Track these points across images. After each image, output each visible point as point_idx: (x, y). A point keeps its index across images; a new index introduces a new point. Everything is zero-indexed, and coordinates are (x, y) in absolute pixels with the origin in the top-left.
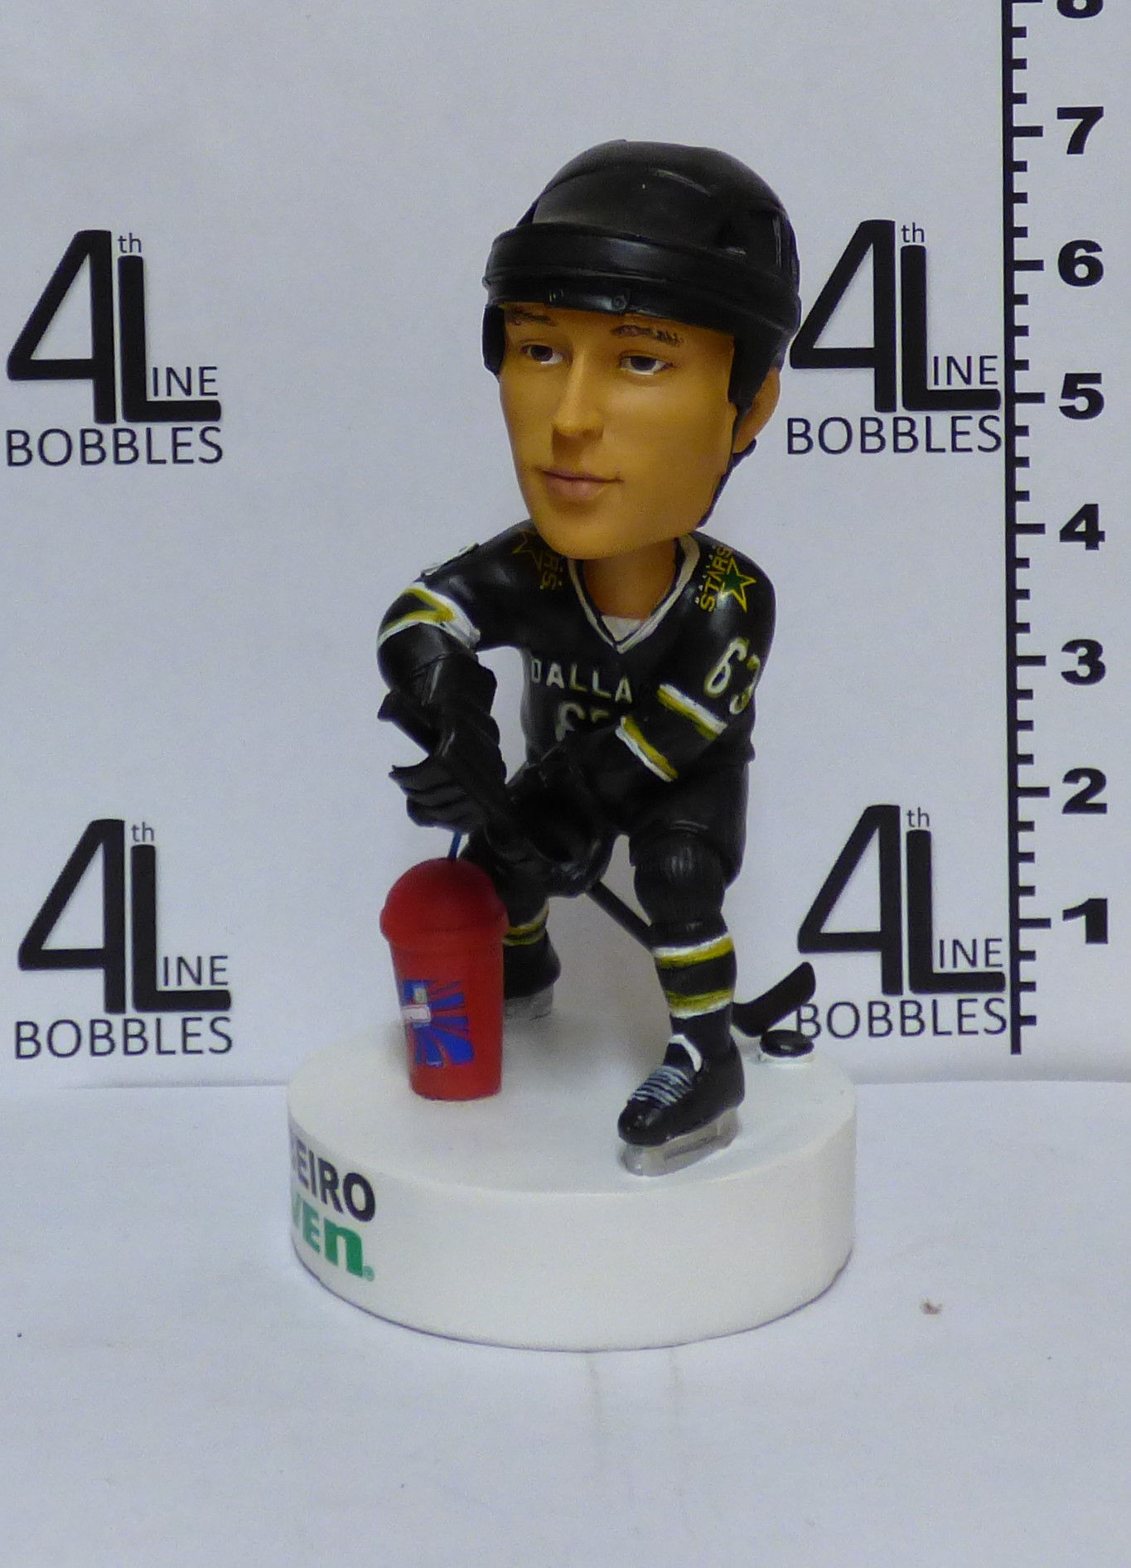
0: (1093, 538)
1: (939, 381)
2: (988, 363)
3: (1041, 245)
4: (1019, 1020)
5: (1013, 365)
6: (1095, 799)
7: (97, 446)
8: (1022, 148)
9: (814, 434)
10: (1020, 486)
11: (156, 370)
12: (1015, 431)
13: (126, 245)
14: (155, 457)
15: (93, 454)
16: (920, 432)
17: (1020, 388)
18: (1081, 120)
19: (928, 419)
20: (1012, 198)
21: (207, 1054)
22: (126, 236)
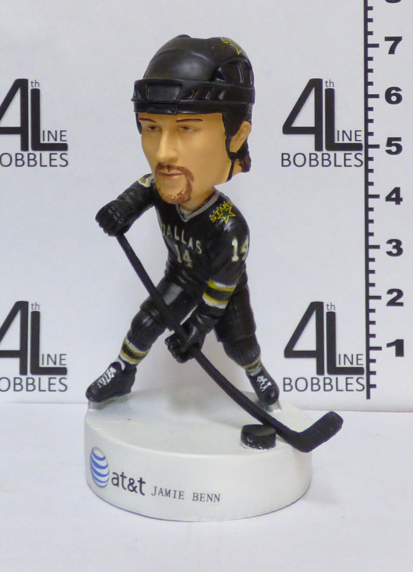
0: (398, 200)
1: (339, 140)
2: (358, 133)
3: (378, 88)
4: (370, 386)
5: (368, 134)
6: (399, 301)
7: (21, 159)
8: (371, 52)
9: (291, 159)
10: (370, 180)
11: (44, 132)
12: (368, 159)
13: (34, 84)
14: (43, 164)
15: (20, 163)
16: (332, 159)
17: (370, 143)
18: (394, 42)
19: (335, 154)
20: (367, 71)
21: (58, 392)
22: (34, 81)
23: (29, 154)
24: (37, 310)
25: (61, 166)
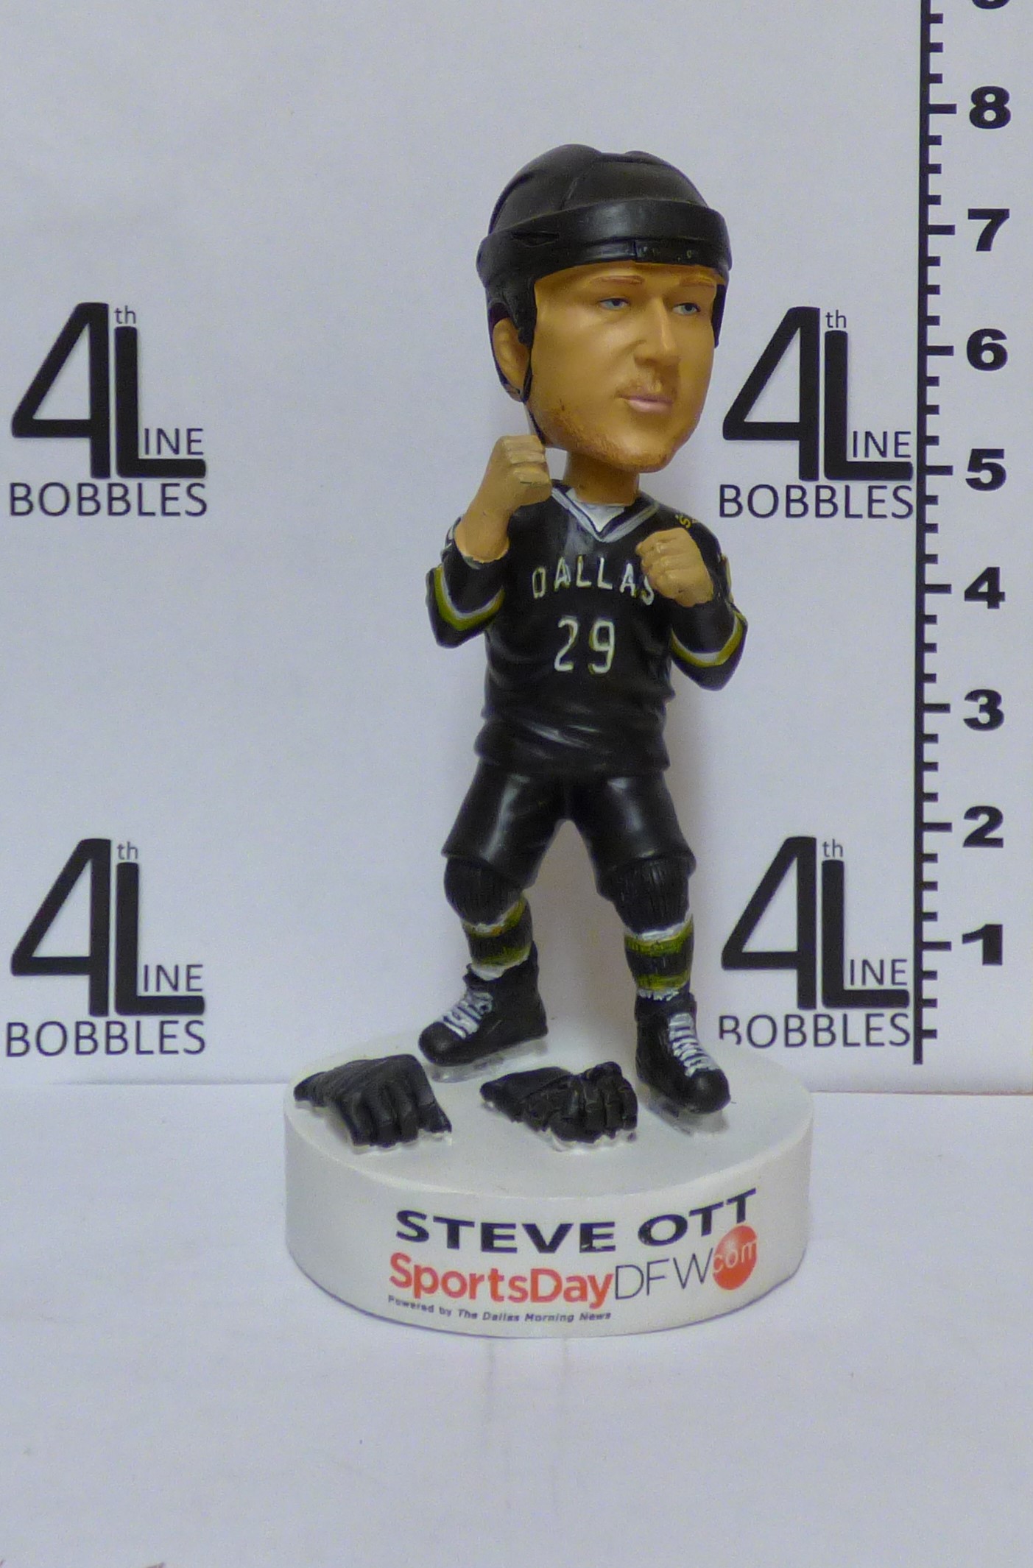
0: (994, 598)
1: (857, 454)
2: (902, 438)
3: (953, 332)
4: (922, 1034)
5: (925, 440)
6: (992, 835)
7: (93, 498)
8: (936, 244)
9: (743, 500)
10: (929, 550)
11: (147, 431)
12: (925, 499)
13: (122, 316)
14: (145, 510)
15: (88, 506)
16: (840, 500)
17: (930, 461)
18: (989, 221)
19: (847, 488)
20: (926, 290)
21: (182, 1054)
22: (122, 309)
23: (111, 486)
24: (132, 860)
25: (189, 513)
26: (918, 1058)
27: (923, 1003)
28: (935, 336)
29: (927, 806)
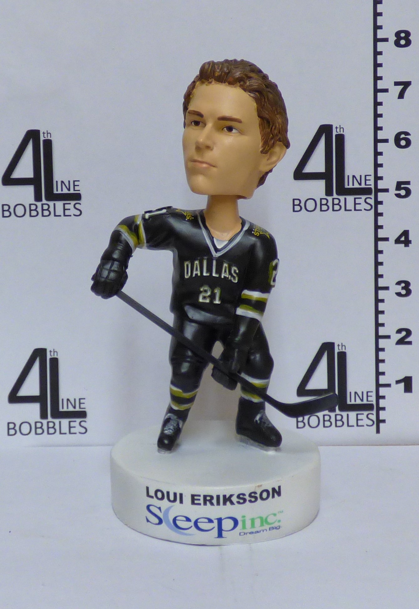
0: (407, 243)
1: (350, 185)
2: (368, 178)
3: (388, 133)
4: (379, 421)
5: (377, 178)
6: (408, 340)
7: (35, 210)
8: (381, 97)
9: (302, 204)
10: (380, 224)
11: (57, 182)
12: (378, 203)
13: (46, 135)
14: (57, 214)
15: (34, 213)
16: (342, 204)
17: (380, 187)
18: (403, 86)
19: (345, 199)
20: (377, 116)
21: (78, 434)
22: (46, 132)
23: (42, 205)
24: (56, 356)
25: (75, 215)
26: (378, 431)
27: (379, 409)
28: (381, 135)
29: (380, 329)
